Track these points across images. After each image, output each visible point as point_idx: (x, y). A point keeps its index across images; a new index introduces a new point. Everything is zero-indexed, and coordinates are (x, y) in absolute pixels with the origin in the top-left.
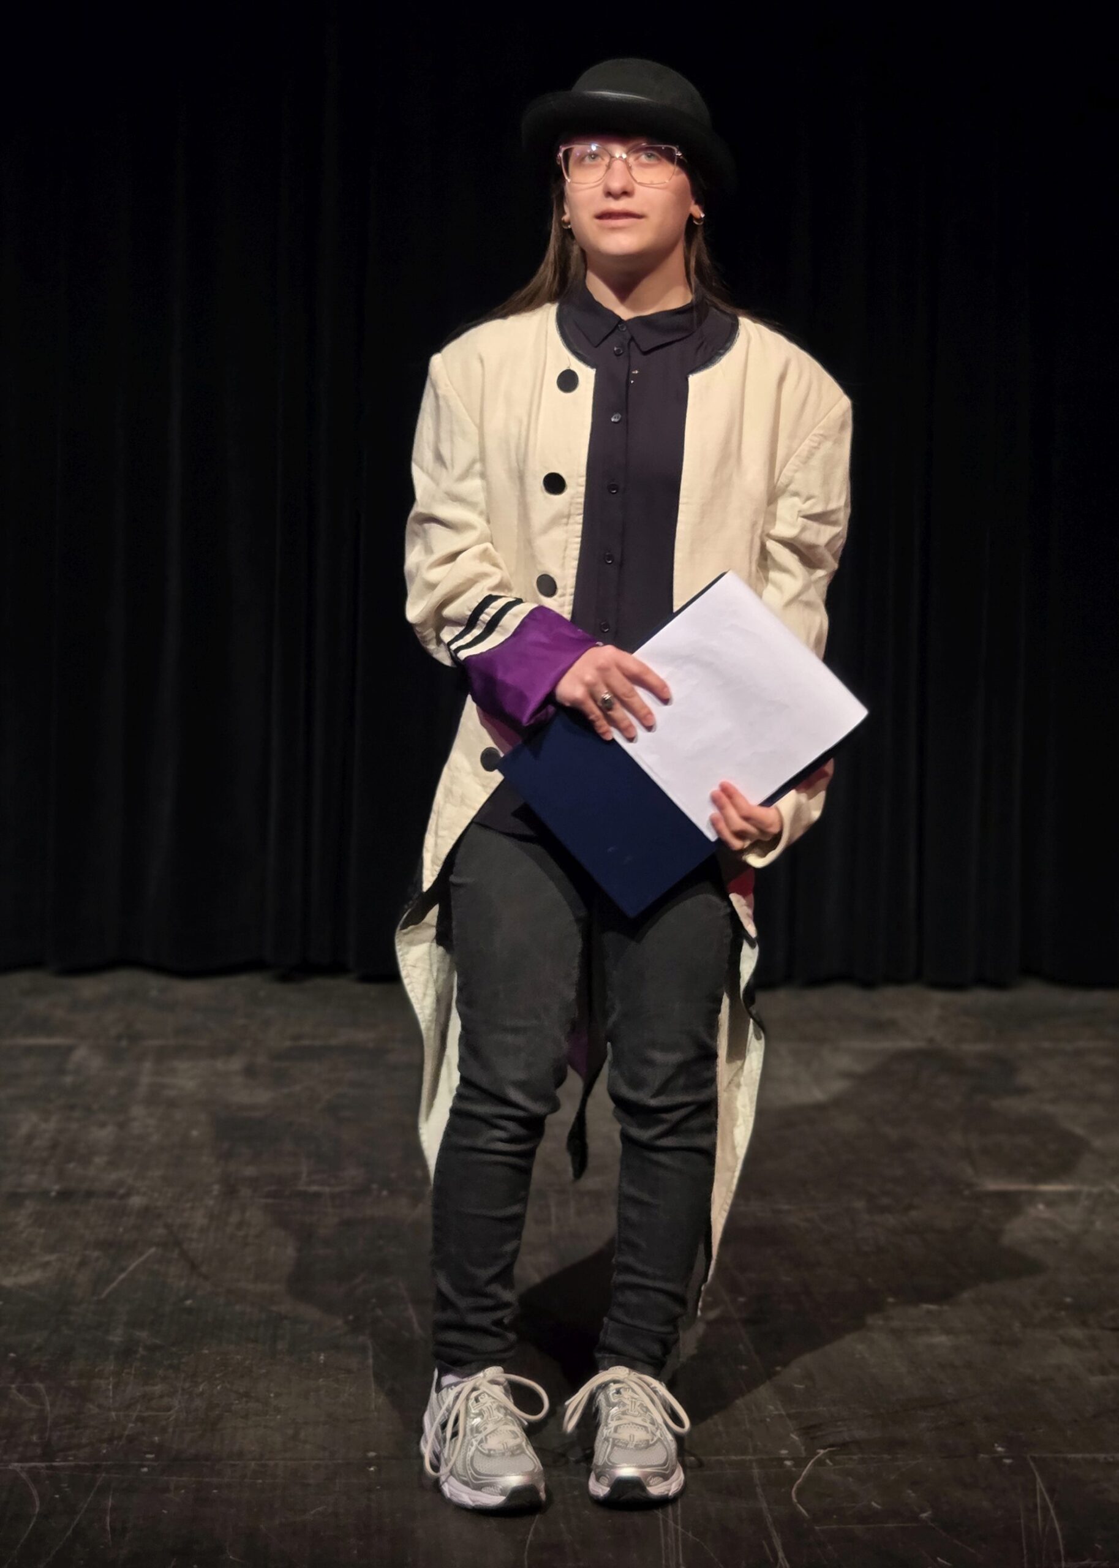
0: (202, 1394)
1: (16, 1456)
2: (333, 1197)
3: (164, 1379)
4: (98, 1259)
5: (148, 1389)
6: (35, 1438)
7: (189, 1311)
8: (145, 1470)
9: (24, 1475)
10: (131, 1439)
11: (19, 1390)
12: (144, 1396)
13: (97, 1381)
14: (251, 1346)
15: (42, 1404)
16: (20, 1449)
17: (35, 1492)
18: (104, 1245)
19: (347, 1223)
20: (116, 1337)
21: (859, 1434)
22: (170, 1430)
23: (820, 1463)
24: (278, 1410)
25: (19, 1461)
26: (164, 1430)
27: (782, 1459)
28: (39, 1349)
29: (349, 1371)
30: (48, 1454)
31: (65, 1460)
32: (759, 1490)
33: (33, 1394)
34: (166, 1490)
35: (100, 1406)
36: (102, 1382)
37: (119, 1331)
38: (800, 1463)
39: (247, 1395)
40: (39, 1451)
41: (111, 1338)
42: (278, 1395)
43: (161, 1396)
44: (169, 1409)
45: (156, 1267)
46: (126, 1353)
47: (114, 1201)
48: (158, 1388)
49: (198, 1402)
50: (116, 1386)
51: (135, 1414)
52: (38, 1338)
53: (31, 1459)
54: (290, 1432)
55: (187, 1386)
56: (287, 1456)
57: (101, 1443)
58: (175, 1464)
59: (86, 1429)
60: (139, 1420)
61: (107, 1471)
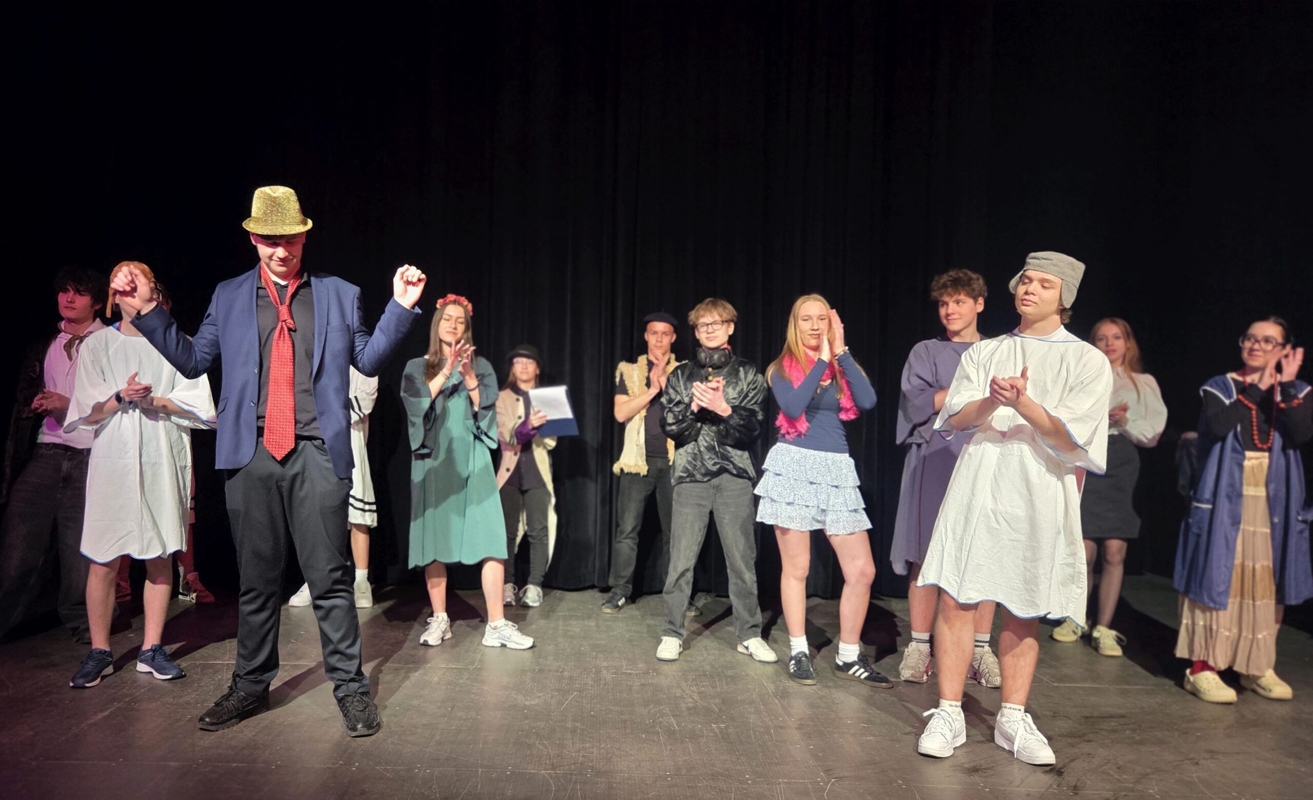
0: (603, 748)
1: (543, 768)
2: (636, 675)
3: (589, 742)
4: (557, 695)
5: (584, 745)
6: (548, 761)
8: (589, 776)
9: (547, 776)
10: (581, 764)
11: (539, 743)
12: (583, 747)
13: (565, 742)
14: (618, 730)
15: (548, 749)
17: (552, 782)
18: (558, 690)
19: (643, 685)
20: (569, 725)
21: (847, 774)
22: (595, 761)
23: (833, 784)
24: (631, 755)
25: (544, 770)
26: (592, 761)
27: (819, 782)
28: (543, 728)
29: (654, 742)
30: (554, 768)
31: (560, 770)
32: (812, 793)
33: (544, 745)
34: (597, 783)
35: (568, 750)
36: (568, 742)
37: (570, 723)
38: (826, 784)
39: (619, 749)
40: (550, 767)
41: (567, 725)
42: (630, 750)
43: (589, 748)
44: (593, 753)
45: (578, 699)
46: (574, 731)
47: (559, 674)
48: (588, 745)
52: (542, 724)
54: (638, 764)
55: (598, 744)
56: (638, 772)
57: (571, 764)
58: (599, 773)
59: (565, 759)
60: (583, 756)
61: (575, 775)
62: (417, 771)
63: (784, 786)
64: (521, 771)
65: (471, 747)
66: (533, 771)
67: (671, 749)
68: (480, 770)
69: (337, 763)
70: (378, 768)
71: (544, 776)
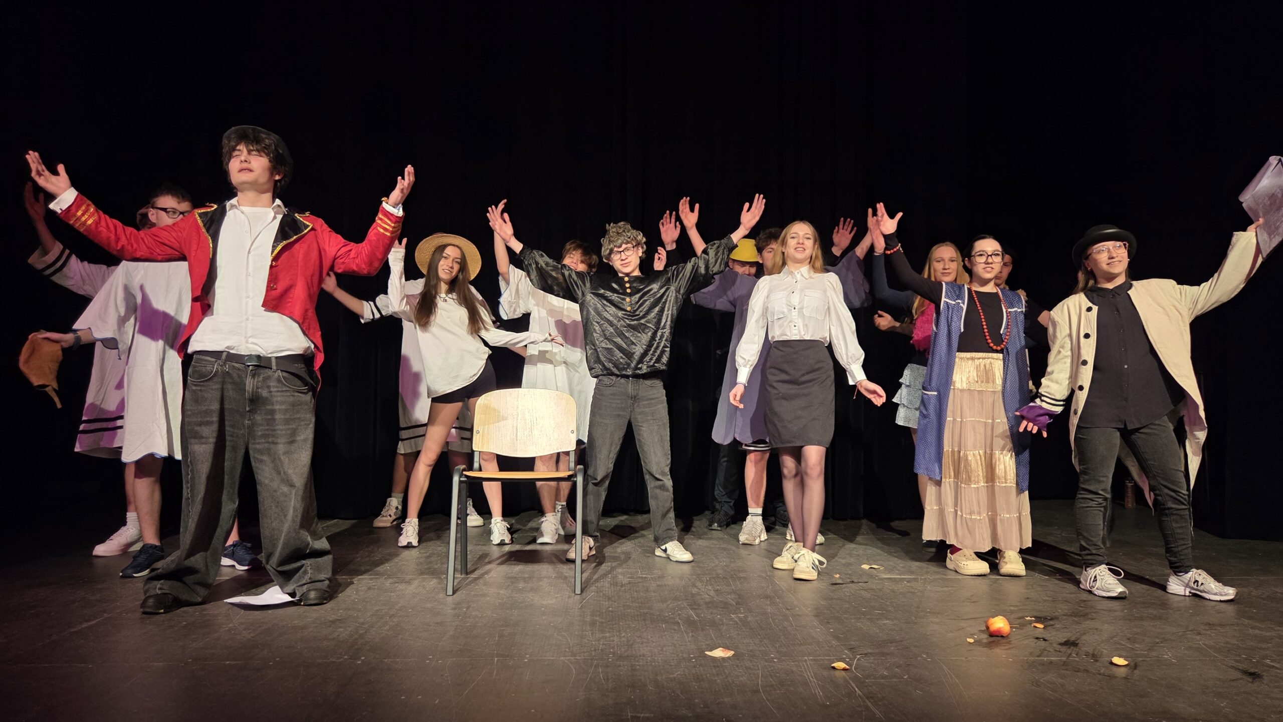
0: (624, 637)
3: (609, 632)
6: (567, 649)
7: (612, 612)
8: (611, 659)
9: (566, 661)
10: (602, 650)
12: (603, 637)
13: (584, 633)
14: (638, 622)
15: (567, 639)
17: (572, 667)
20: (588, 619)
21: (870, 651)
22: (616, 648)
23: (858, 660)
24: (653, 641)
25: (563, 657)
29: (675, 630)
30: (574, 655)
31: (580, 656)
34: (620, 666)
35: (588, 640)
36: (587, 633)
39: (640, 636)
40: (570, 654)
42: (651, 637)
43: (610, 637)
44: (613, 641)
46: (593, 624)
48: (608, 635)
49: (623, 639)
50: (592, 634)
51: (601, 643)
52: (560, 619)
54: (660, 648)
56: (661, 656)
57: (592, 651)
59: (585, 646)
61: (596, 660)
62: (428, 661)
63: (811, 662)
64: (539, 658)
66: (552, 658)
67: (693, 636)
68: (496, 659)
69: (342, 657)
70: (386, 660)
71: (564, 662)
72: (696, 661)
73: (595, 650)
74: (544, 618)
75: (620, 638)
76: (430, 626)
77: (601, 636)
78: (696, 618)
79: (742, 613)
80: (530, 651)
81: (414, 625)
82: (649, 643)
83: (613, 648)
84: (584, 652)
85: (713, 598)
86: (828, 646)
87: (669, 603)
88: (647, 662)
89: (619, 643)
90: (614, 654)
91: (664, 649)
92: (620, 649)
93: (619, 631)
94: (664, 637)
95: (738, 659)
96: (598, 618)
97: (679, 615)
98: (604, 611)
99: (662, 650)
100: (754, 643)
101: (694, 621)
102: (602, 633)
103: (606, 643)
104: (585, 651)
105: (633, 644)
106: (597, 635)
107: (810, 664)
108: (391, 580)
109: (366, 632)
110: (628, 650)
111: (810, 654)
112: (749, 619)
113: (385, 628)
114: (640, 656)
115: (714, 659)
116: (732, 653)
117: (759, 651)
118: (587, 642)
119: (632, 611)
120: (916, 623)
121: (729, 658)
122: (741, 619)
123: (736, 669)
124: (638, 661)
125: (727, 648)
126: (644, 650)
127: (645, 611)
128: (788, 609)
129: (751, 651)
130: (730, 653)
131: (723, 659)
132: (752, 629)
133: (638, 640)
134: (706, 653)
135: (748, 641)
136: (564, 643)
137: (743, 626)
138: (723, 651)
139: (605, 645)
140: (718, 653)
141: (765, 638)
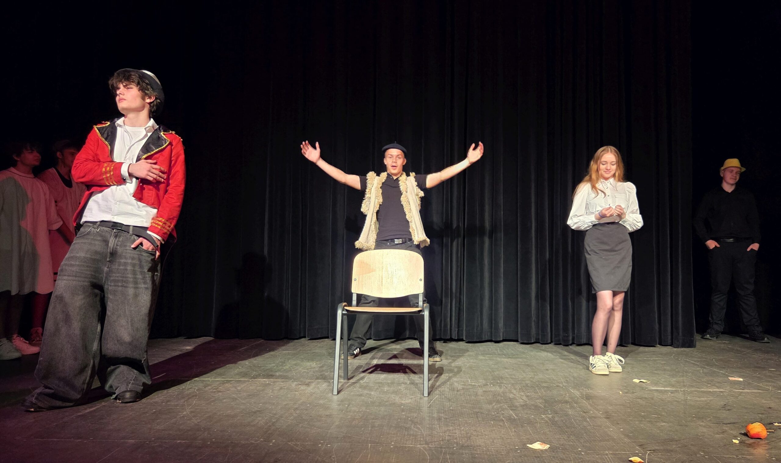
0: (463, 430)
1: (418, 444)
2: (479, 386)
3: (452, 426)
6: (422, 439)
7: (452, 410)
9: (422, 448)
10: (448, 441)
11: (414, 427)
13: (433, 426)
14: (472, 419)
15: (421, 431)
16: (419, 442)
17: (426, 453)
19: (485, 392)
20: (435, 415)
21: (656, 448)
24: (486, 435)
28: (416, 418)
29: (501, 426)
30: (427, 443)
31: (432, 445)
33: (418, 428)
34: (463, 454)
39: (476, 431)
40: (424, 442)
41: (433, 416)
42: (484, 431)
43: (453, 430)
45: (440, 400)
46: (439, 419)
48: (451, 428)
49: (463, 432)
50: (439, 427)
52: (415, 415)
53: (422, 445)
55: (458, 428)
56: (493, 446)
57: (440, 441)
58: (463, 447)
59: (435, 437)
60: (448, 436)
61: (445, 448)
62: (320, 445)
63: (612, 456)
64: (402, 445)
65: (363, 429)
66: (412, 446)
67: (515, 431)
68: (370, 445)
69: (259, 440)
70: (290, 443)
71: (420, 449)
72: (521, 452)
73: (443, 440)
74: (403, 413)
75: (461, 431)
76: (322, 417)
77: (446, 429)
78: (516, 417)
79: (550, 414)
80: (395, 439)
81: (311, 416)
82: (483, 436)
83: (456, 439)
84: (435, 442)
85: (527, 402)
86: (622, 443)
87: (494, 404)
88: (483, 452)
89: (460, 435)
90: (457, 443)
91: (495, 441)
92: (461, 440)
93: (459, 425)
94: (493, 432)
95: (553, 451)
96: (442, 415)
97: (503, 414)
98: (447, 409)
99: (493, 442)
100: (564, 439)
101: (515, 420)
102: (447, 427)
103: (450, 434)
104: (435, 440)
105: (470, 436)
106: (443, 428)
107: (611, 457)
108: (296, 382)
109: (277, 421)
110: (467, 441)
111: (609, 449)
112: (556, 419)
113: (291, 418)
114: (477, 446)
115: (534, 451)
116: (548, 446)
117: (569, 445)
118: (436, 433)
119: (467, 410)
120: (686, 426)
121: (546, 450)
122: (550, 419)
123: (554, 459)
124: (476, 450)
125: (544, 442)
126: (479, 441)
127: (477, 410)
128: (585, 412)
129: (562, 445)
130: (547, 447)
131: (542, 450)
132: (560, 427)
133: (475, 433)
134: (528, 445)
135: (558, 437)
136: (419, 433)
137: (553, 424)
138: (540, 444)
139: (450, 436)
140: (537, 446)
141: (571, 434)
